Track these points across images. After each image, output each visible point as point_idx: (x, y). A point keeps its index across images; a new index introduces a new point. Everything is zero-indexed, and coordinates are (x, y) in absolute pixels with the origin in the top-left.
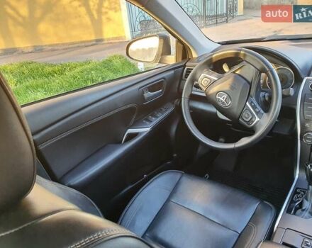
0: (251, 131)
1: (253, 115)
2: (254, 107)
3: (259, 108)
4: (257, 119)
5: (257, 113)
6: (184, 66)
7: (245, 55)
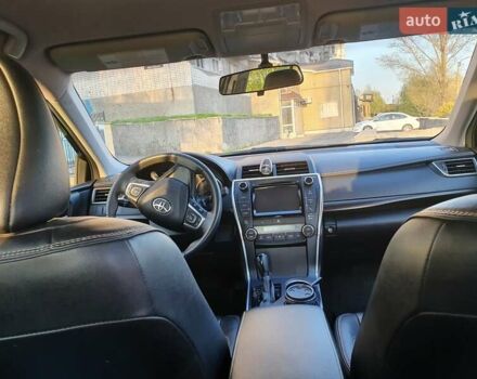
0: (199, 233)
1: (198, 217)
2: (197, 208)
3: (202, 209)
4: (203, 219)
5: (202, 213)
6: (92, 188)
7: (176, 159)
